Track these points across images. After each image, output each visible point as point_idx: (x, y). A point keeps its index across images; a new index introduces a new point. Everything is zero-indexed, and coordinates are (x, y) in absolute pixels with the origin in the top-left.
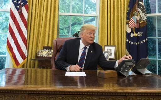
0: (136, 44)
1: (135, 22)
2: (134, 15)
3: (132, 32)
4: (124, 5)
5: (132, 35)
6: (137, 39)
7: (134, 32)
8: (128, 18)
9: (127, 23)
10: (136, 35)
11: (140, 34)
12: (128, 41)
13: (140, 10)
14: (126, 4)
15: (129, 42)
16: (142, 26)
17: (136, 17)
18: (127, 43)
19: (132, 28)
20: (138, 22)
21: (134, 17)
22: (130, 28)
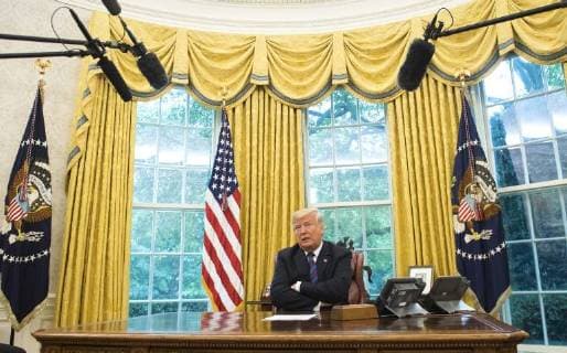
0: (480, 257)
1: (472, 206)
2: (468, 191)
3: (467, 231)
4: (445, 172)
5: (468, 239)
6: (482, 246)
7: (472, 230)
8: (456, 201)
9: (455, 212)
10: (477, 236)
11: (487, 234)
12: (459, 252)
13: (480, 180)
14: (447, 170)
15: (464, 255)
16: (488, 216)
17: (472, 196)
18: (459, 257)
19: (466, 223)
20: (479, 206)
21: (467, 196)
22: (462, 222)
